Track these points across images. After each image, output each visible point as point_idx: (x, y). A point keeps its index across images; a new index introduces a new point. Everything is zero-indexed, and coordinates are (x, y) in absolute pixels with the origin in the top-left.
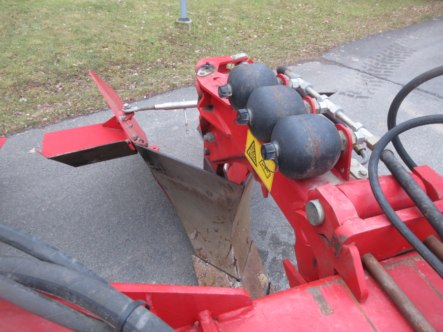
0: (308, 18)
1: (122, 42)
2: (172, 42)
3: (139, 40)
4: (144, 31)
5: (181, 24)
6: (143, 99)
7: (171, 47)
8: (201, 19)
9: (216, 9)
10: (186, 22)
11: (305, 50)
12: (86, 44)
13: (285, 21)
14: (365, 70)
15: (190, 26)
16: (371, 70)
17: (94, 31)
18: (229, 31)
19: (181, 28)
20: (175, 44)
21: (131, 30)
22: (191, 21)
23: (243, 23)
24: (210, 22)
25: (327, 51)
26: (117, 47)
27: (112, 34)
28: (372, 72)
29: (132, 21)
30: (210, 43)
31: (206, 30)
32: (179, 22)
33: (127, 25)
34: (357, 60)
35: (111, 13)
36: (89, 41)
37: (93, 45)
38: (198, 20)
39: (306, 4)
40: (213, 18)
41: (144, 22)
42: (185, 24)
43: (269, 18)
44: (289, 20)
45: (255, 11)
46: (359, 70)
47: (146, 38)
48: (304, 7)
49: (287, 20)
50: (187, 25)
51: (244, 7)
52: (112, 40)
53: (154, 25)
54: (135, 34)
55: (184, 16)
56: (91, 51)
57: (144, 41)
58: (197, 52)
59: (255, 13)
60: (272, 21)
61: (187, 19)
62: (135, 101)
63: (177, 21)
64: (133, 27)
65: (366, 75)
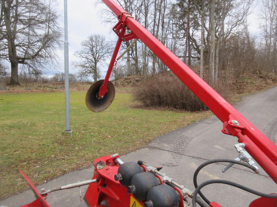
0: (136, 125)
1: (28, 147)
2: (61, 144)
3: (40, 144)
4: (42, 139)
5: (66, 133)
6: (44, 183)
7: (60, 147)
8: (77, 129)
9: (86, 123)
10: (69, 132)
11: (138, 142)
12: (3, 151)
13: (125, 127)
14: (172, 150)
15: (71, 134)
16: (175, 150)
17: (8, 142)
18: (94, 135)
19: (66, 136)
20: (62, 145)
21: (34, 139)
22: (72, 131)
23: (102, 130)
24: (83, 130)
25: (150, 142)
26: (25, 150)
27: (21, 143)
28: (176, 151)
29: (35, 134)
30: (84, 143)
31: (81, 135)
32: (65, 132)
33: (31, 136)
34: (167, 145)
35: (20, 130)
36: (5, 148)
37: (8, 150)
38: (75, 130)
39: (134, 118)
40: (84, 128)
41: (42, 134)
42: (69, 133)
43: (116, 126)
44: (127, 127)
45: (108, 123)
46: (169, 151)
47: (44, 143)
48: (133, 120)
49: (126, 127)
50: (70, 133)
51: (101, 121)
52: (21, 146)
53: (49, 135)
54: (37, 142)
55: (68, 129)
56: (6, 154)
57: (43, 145)
58: (77, 148)
59: (108, 124)
60: (118, 128)
61: (70, 130)
62: (38, 185)
63: (63, 132)
64: (35, 137)
65: (173, 153)
